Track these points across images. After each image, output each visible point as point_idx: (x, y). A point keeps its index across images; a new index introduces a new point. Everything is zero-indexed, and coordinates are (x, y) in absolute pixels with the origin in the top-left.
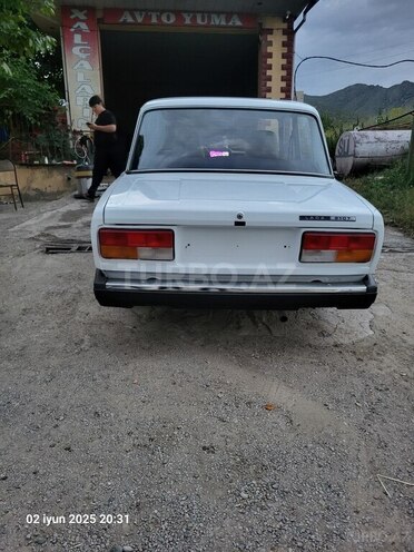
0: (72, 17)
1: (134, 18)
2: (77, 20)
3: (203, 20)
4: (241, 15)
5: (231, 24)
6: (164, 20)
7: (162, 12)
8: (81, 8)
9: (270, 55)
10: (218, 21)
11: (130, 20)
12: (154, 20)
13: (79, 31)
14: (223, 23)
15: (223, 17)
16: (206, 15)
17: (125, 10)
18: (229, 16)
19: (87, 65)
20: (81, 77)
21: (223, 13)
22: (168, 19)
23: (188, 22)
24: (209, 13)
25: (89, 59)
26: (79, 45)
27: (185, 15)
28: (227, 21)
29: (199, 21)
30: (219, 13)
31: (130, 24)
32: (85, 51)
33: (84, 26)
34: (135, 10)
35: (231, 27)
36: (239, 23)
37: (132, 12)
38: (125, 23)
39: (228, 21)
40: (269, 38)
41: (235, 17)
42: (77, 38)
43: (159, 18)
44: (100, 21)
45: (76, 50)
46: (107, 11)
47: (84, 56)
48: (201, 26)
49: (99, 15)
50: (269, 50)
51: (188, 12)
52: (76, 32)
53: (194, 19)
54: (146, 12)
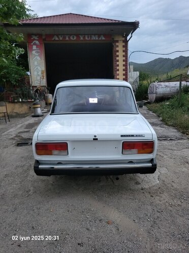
0: (32, 39)
1: (59, 38)
2: (34, 40)
3: (88, 38)
4: (105, 35)
6: (72, 38)
7: (71, 35)
8: (36, 35)
9: (118, 51)
10: (94, 38)
11: (57, 39)
12: (67, 39)
13: (35, 44)
14: (97, 39)
15: (97, 36)
16: (89, 36)
17: (55, 35)
18: (99, 35)
19: (38, 58)
20: (36, 63)
21: (97, 34)
23: (82, 39)
24: (91, 35)
25: (40, 56)
26: (35, 50)
27: (81, 36)
29: (87, 38)
30: (95, 35)
31: (57, 40)
32: (38, 52)
33: (37, 42)
34: (60, 35)
35: (99, 40)
36: (103, 38)
37: (57, 35)
38: (55, 40)
39: (99, 37)
40: (117, 44)
41: (102, 36)
42: (34, 47)
43: (69, 38)
44: (44, 40)
45: (34, 52)
46: (46, 35)
47: (37, 54)
48: (87, 40)
49: (44, 37)
50: (117, 49)
51: (82, 35)
52: (33, 45)
53: (84, 37)
54: (64, 35)
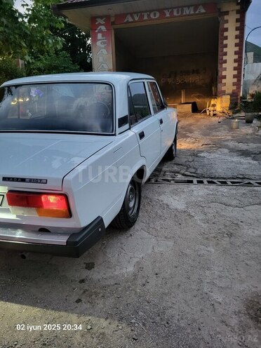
0: (97, 23)
1: (133, 18)
2: (100, 24)
3: (178, 13)
4: (205, 6)
5: (197, 12)
6: (152, 16)
7: (151, 11)
8: (101, 17)
9: (226, 30)
10: (187, 11)
11: (131, 20)
12: (146, 18)
13: (101, 31)
14: (192, 12)
15: (192, 9)
16: (180, 9)
17: (128, 14)
18: (196, 7)
19: (104, 51)
20: (101, 59)
21: (192, 6)
22: (155, 16)
23: (168, 15)
24: (182, 7)
25: (106, 48)
26: (100, 40)
27: (166, 11)
28: (195, 10)
29: (175, 14)
30: (189, 7)
31: (132, 22)
32: (104, 43)
33: (103, 28)
34: (135, 13)
35: (197, 14)
36: (203, 11)
37: (131, 15)
38: (128, 22)
40: (226, 17)
41: (201, 7)
42: (100, 36)
43: (149, 16)
44: (113, 23)
45: (99, 43)
46: (116, 16)
47: (103, 46)
48: (176, 17)
49: (113, 20)
50: (226, 26)
51: (168, 9)
52: (99, 32)
53: (172, 13)
54: (141, 13)
